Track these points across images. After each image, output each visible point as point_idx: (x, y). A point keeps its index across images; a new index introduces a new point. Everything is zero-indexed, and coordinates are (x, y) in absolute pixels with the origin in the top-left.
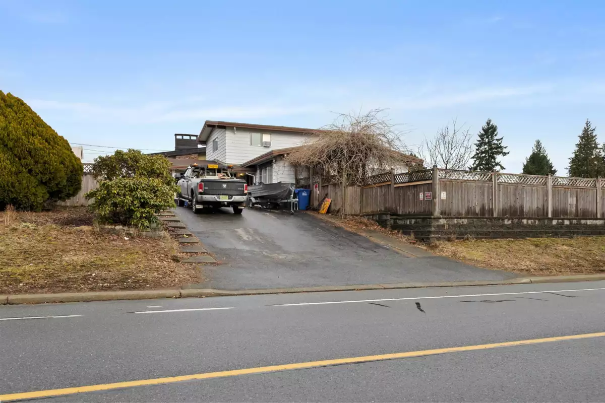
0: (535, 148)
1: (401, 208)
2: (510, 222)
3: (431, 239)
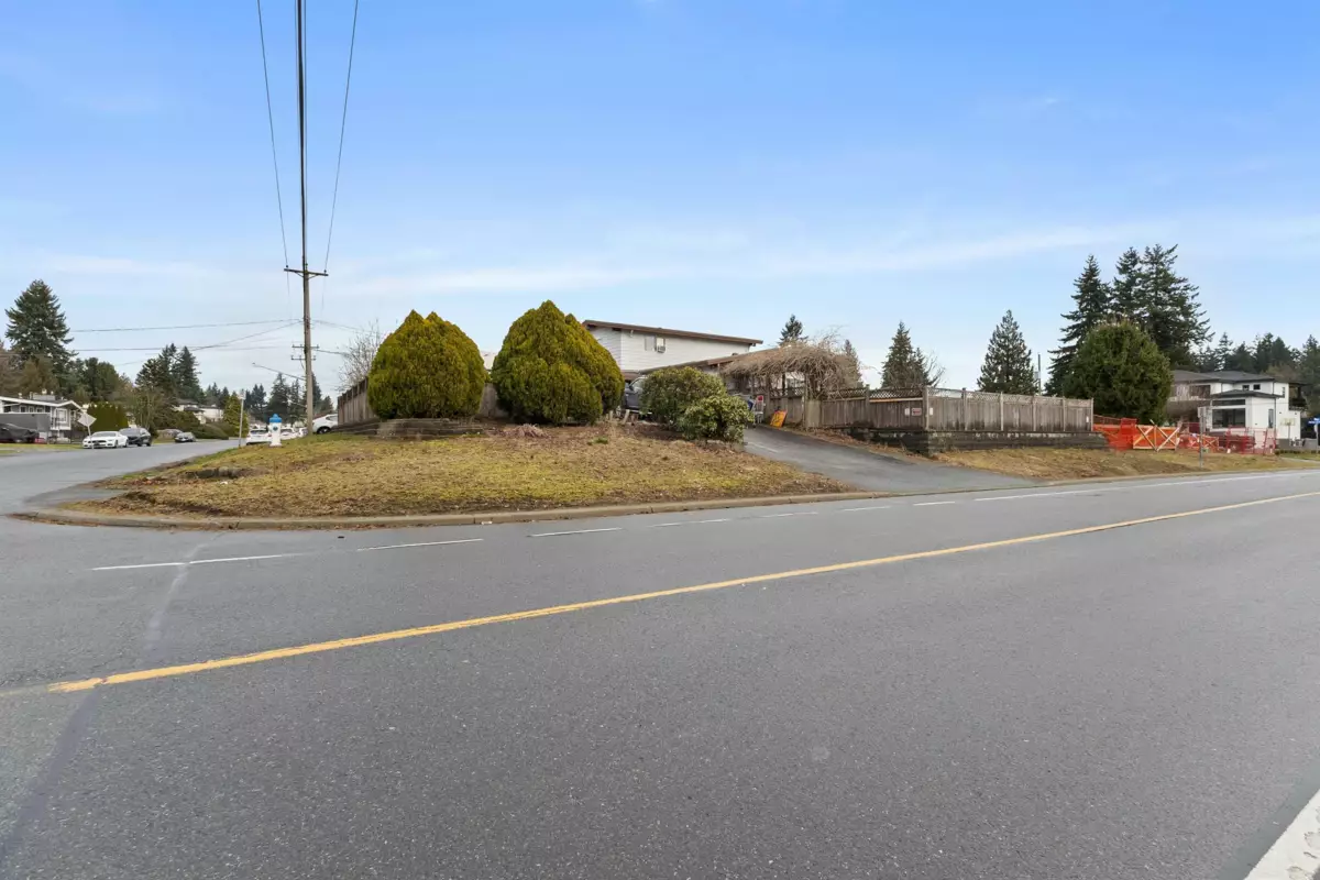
1: (879, 421)
2: (979, 436)
3: (929, 451)
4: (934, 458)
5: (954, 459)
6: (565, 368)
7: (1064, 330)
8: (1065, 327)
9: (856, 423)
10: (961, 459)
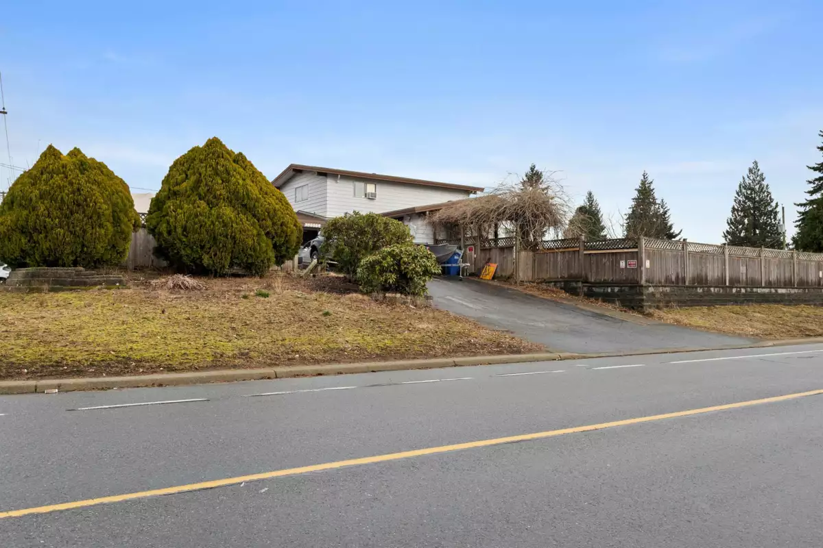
0: (586, 201)
1: (593, 274)
2: (701, 291)
3: (645, 307)
4: (650, 315)
5: (670, 316)
6: (228, 212)
7: (810, 182)
8: (811, 179)
9: (570, 276)
10: (678, 317)
